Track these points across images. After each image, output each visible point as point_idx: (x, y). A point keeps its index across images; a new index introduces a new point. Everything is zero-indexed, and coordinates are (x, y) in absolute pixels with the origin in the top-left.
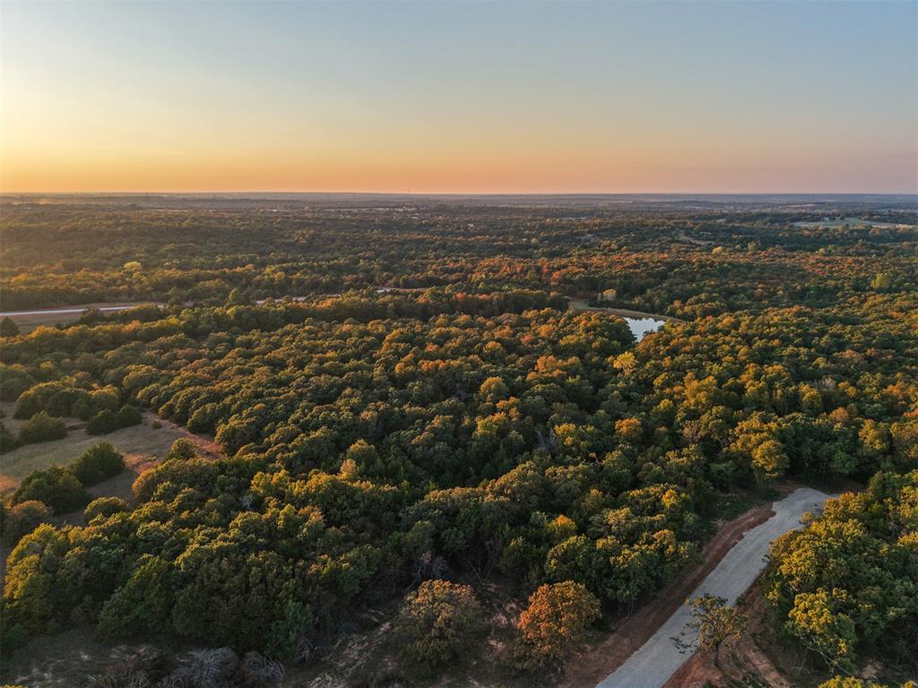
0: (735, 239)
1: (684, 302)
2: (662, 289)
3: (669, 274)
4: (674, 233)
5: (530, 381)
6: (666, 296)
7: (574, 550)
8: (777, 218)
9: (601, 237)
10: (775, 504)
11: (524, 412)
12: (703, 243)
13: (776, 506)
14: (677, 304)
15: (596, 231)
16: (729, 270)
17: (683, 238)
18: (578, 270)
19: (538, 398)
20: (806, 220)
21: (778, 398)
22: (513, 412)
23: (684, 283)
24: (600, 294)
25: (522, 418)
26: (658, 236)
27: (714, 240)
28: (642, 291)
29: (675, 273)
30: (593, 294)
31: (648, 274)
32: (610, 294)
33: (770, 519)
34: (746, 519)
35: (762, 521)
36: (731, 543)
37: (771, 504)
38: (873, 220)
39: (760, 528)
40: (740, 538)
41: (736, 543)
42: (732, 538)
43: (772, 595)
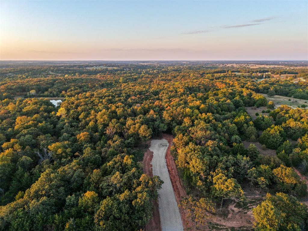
0: (70, 73)
1: (66, 91)
2: (55, 88)
3: (55, 83)
4: (47, 72)
5: (18, 130)
6: (57, 90)
7: (109, 209)
8: (80, 66)
9: (16, 74)
10: (150, 148)
11: (23, 145)
12: (60, 74)
13: (151, 149)
14: (63, 92)
15: (13, 72)
16: (76, 81)
17: (51, 73)
18: (13, 84)
19: (27, 136)
20: (89, 67)
21: (130, 112)
22: (17, 146)
23: (62, 85)
24: (28, 93)
25: (24, 148)
26: (41, 73)
27: (63, 73)
28: (47, 90)
29: (57, 83)
30: (24, 93)
31: (46, 83)
32: (33, 92)
33: (153, 154)
34: (147, 157)
35: (152, 156)
36: (150, 169)
37: (149, 149)
38: (107, 66)
39: (154, 160)
40: (151, 166)
41: (152, 168)
42: (149, 167)
43: (200, 183)
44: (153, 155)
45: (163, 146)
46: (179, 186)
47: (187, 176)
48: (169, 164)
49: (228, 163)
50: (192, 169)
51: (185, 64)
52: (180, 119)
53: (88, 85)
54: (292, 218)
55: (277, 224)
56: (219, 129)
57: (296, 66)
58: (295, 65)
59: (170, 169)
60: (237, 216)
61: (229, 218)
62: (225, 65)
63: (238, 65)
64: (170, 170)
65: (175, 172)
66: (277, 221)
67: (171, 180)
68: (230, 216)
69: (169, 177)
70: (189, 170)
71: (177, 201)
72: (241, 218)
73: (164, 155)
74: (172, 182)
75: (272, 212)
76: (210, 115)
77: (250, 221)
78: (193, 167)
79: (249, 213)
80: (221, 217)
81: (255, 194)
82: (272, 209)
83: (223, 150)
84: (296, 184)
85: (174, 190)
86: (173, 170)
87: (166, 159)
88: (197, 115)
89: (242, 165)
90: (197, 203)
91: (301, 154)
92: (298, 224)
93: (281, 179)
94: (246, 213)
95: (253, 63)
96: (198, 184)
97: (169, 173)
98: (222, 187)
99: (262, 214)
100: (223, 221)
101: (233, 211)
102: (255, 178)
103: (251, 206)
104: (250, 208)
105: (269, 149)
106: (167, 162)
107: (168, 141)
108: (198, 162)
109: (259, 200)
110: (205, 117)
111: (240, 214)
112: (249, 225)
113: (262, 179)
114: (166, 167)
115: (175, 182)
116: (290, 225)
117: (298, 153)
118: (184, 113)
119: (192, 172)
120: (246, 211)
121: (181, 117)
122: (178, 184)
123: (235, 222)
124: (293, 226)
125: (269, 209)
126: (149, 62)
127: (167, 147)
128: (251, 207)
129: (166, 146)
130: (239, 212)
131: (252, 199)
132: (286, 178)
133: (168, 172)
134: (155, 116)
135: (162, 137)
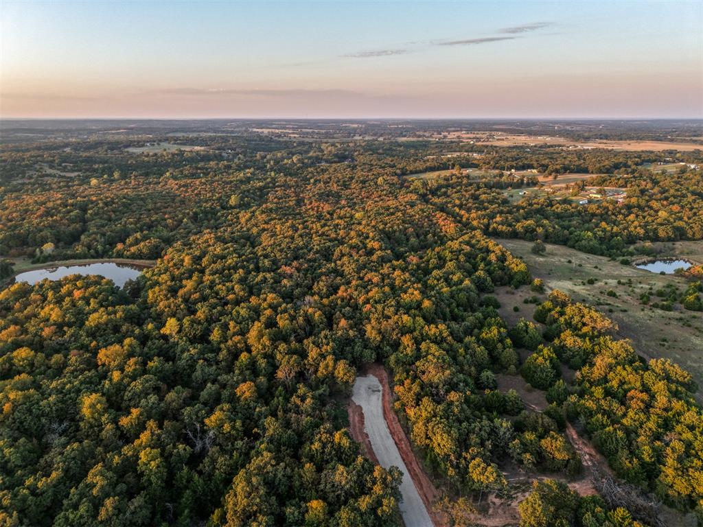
1: (124, 243)
2: (96, 233)
3: (86, 216)
4: (38, 167)
6: (103, 239)
8: (112, 145)
14: (119, 246)
17: (49, 171)
20: (133, 145)
24: (37, 249)
28: (76, 238)
29: (91, 215)
31: (68, 220)
32: (48, 248)
33: (363, 412)
34: (354, 419)
35: (362, 416)
36: (367, 443)
37: (352, 401)
38: (178, 144)
39: (366, 422)
40: (367, 435)
41: (369, 441)
42: (363, 439)
43: (451, 472)
44: (363, 414)
45: (374, 391)
46: (417, 471)
47: (431, 459)
48: (393, 431)
49: (483, 433)
50: (437, 450)
51: (355, 130)
52: (395, 337)
53: (166, 220)
54: (561, 512)
55: (545, 522)
56: (461, 358)
57: (587, 139)
58: (586, 134)
59: (396, 439)
60: (500, 511)
61: (491, 515)
62: (445, 137)
63: (472, 136)
64: (397, 442)
65: (406, 445)
66: (545, 518)
67: (404, 460)
68: (491, 511)
69: (399, 456)
70: (434, 451)
71: (420, 495)
72: (505, 513)
73: (381, 411)
74: (405, 463)
75: (540, 509)
76: (443, 328)
77: (515, 516)
78: (439, 445)
79: (513, 504)
80: (481, 514)
81: (520, 475)
82: (539, 505)
83: (473, 402)
84: (568, 461)
85: (413, 478)
86: (403, 442)
87: (386, 419)
88: (423, 328)
89: (501, 433)
90: (456, 504)
91: (578, 405)
92: (566, 518)
93: (551, 454)
94: (510, 505)
95: (501, 130)
96: (449, 473)
97: (397, 447)
98: (482, 478)
99: (529, 512)
100: (483, 519)
101: (494, 503)
102: (518, 454)
103: (516, 493)
104: (514, 498)
105: (536, 389)
106: (389, 427)
107: (379, 380)
108: (445, 439)
109: (524, 484)
110: (435, 333)
111: (502, 507)
112: (514, 522)
113: (528, 456)
114: (390, 436)
115: (411, 464)
116: (558, 521)
117: (574, 404)
118: (400, 323)
119: (439, 454)
120: (509, 503)
121: (397, 335)
122: (414, 465)
123: (497, 520)
124: (561, 523)
125: (537, 505)
126: (272, 124)
127: (381, 393)
128: (515, 496)
129: (379, 391)
130: (502, 503)
131: (516, 483)
132: (556, 453)
133: (395, 446)
134: (351, 333)
135: (367, 370)
